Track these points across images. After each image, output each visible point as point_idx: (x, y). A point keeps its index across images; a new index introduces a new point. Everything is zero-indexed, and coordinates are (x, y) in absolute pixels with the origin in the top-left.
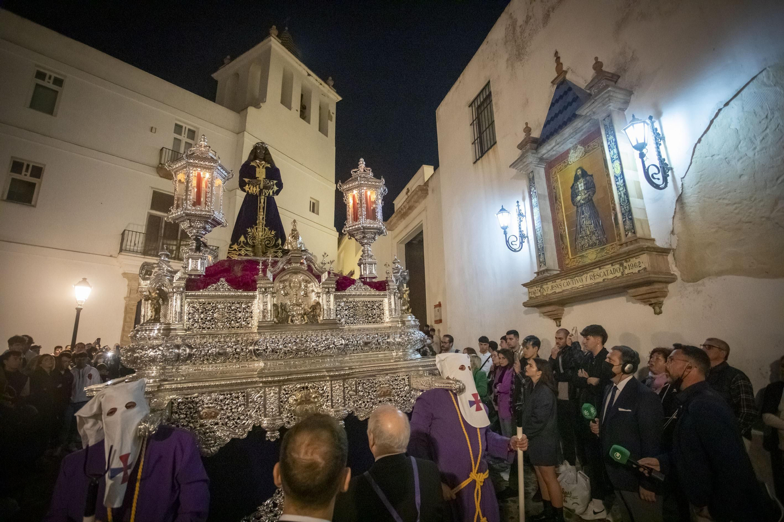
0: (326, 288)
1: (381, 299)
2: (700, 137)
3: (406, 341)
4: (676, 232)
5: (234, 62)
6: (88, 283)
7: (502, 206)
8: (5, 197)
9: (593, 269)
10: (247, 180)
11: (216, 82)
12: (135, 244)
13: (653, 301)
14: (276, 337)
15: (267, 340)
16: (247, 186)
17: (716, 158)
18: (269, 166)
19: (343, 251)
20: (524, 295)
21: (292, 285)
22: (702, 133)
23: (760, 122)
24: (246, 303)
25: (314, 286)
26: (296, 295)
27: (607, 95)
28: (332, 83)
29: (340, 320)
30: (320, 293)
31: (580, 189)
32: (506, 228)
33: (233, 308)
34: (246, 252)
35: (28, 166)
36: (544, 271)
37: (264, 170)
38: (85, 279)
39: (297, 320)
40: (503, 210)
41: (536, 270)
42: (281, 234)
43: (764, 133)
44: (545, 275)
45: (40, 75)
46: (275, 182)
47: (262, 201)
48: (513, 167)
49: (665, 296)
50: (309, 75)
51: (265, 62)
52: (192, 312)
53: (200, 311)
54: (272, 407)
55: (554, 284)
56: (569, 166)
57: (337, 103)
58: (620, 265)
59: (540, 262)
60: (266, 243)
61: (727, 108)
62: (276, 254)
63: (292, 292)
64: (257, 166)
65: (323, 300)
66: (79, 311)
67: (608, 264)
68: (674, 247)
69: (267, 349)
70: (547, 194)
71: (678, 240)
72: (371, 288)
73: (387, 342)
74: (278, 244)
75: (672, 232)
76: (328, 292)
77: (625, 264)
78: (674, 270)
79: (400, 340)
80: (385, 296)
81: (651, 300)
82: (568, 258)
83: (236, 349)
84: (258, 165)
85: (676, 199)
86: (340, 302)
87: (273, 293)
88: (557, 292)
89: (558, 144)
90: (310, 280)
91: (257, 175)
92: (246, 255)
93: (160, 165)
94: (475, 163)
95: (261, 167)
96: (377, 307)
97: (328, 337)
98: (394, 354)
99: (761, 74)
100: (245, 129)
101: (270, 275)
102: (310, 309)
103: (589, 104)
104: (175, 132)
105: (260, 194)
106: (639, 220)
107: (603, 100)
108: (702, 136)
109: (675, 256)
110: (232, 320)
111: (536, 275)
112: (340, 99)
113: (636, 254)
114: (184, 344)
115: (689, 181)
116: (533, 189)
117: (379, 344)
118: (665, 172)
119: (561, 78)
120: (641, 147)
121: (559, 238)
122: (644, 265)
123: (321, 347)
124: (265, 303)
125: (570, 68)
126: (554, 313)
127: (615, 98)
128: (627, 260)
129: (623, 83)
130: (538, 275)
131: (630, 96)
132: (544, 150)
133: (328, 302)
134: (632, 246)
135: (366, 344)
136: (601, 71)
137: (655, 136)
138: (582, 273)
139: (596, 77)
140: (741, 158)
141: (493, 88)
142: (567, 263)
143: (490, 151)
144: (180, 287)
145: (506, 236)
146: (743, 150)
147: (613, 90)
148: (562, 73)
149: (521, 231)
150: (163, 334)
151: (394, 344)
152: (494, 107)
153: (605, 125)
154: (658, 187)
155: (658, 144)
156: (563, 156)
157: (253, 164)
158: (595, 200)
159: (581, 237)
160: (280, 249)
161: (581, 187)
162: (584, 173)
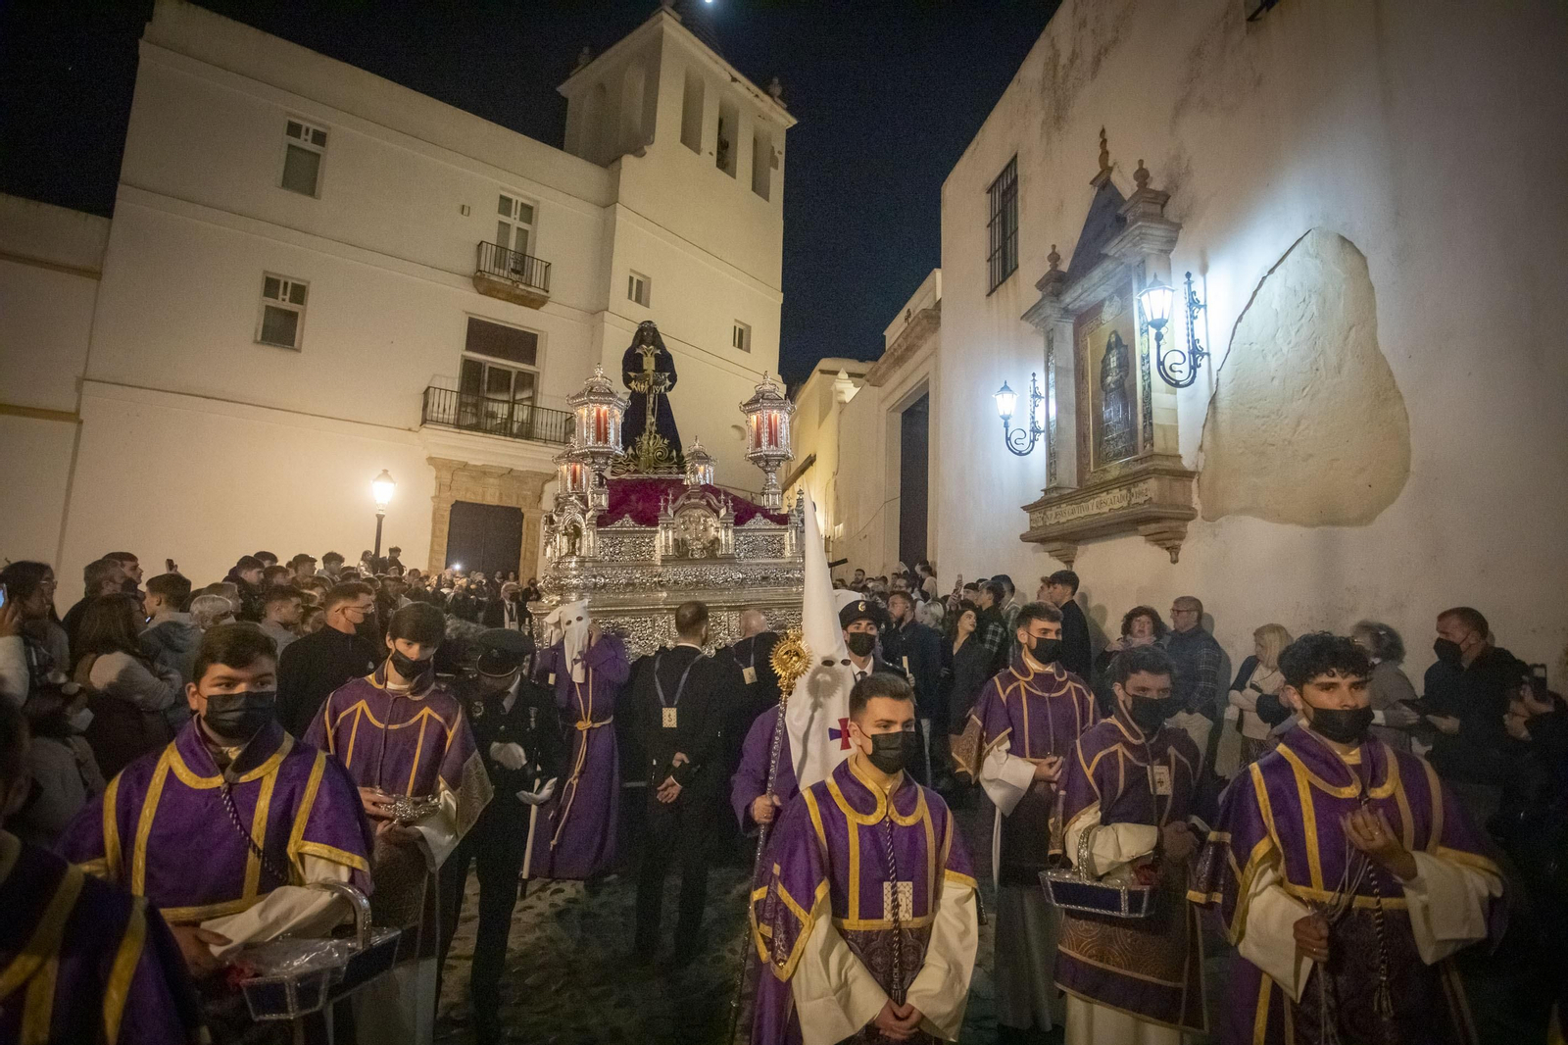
0: (725, 523)
1: (782, 533)
2: (1240, 313)
4: (1204, 447)
5: (596, 62)
6: (390, 477)
7: (1006, 382)
8: (259, 338)
10: (632, 374)
11: (566, 100)
12: (444, 410)
13: (1169, 544)
14: (677, 570)
16: (633, 383)
17: (1254, 347)
18: (658, 352)
19: (798, 418)
20: (1023, 523)
21: (693, 519)
22: (1243, 309)
23: (1298, 306)
24: (649, 538)
25: (712, 521)
26: (696, 529)
27: (1137, 232)
28: (777, 90)
29: (738, 555)
30: (718, 528)
31: (1112, 366)
32: (1009, 418)
33: (637, 542)
34: (636, 468)
35: (286, 284)
36: (1056, 488)
37: (653, 359)
38: (385, 471)
39: (696, 554)
40: (1006, 388)
41: (1044, 487)
42: (675, 443)
43: (1300, 323)
44: (1052, 494)
45: (294, 129)
46: (667, 374)
47: (652, 400)
48: (1027, 320)
49: (1182, 538)
50: (734, 80)
51: (651, 60)
52: (602, 546)
53: (609, 545)
55: (1059, 510)
56: (1102, 327)
57: (789, 132)
58: (1128, 491)
59: (1051, 475)
60: (658, 455)
61: (1271, 276)
62: (670, 470)
63: (692, 527)
64: (644, 354)
65: (722, 535)
66: (380, 518)
67: (1116, 488)
68: (1200, 469)
69: (670, 580)
70: (1072, 366)
71: (1205, 460)
72: (773, 521)
73: (786, 577)
74: (673, 456)
75: (1201, 448)
76: (727, 527)
77: (1133, 490)
78: (1196, 503)
80: (786, 530)
81: (1165, 542)
82: (1089, 470)
83: (642, 580)
84: (645, 352)
85: (1209, 400)
86: (739, 535)
87: (674, 528)
88: (1061, 521)
89: (1086, 291)
90: (708, 515)
91: (645, 367)
92: (636, 472)
93: (479, 274)
94: (989, 295)
95: (649, 355)
96: (779, 541)
97: (726, 571)
98: (794, 590)
99: (1306, 236)
100: (618, 198)
101: (670, 512)
102: (709, 543)
103: (1116, 241)
104: (500, 211)
105: (649, 393)
106: (1162, 427)
107: (1133, 239)
108: (1243, 313)
109: (1200, 481)
110: (638, 553)
111: (1043, 494)
112: (794, 122)
113: (1142, 478)
114: (599, 574)
115: (1225, 377)
116: (1051, 358)
117: (778, 579)
118: (1195, 360)
119: (1104, 177)
120: (1158, 324)
121: (1082, 437)
122: (1150, 494)
123: (720, 580)
124: (667, 538)
125: (1115, 164)
126: (1063, 552)
127: (1152, 235)
128: (1135, 484)
129: (1171, 211)
130: (1046, 494)
131: (1177, 231)
132: (1068, 298)
133: (727, 536)
134: (1145, 465)
135: (764, 578)
136: (1146, 184)
137: (1191, 304)
138: (1088, 498)
139: (1134, 195)
140: (1276, 354)
141: (1022, 170)
142: (1087, 477)
143: (1010, 280)
144: (593, 524)
145: (1007, 430)
146: (1280, 341)
147: (1148, 224)
148: (1106, 169)
149: (1034, 423)
150: (580, 566)
151: (792, 580)
152: (1019, 204)
153: (1139, 276)
154: (1177, 384)
155: (1193, 317)
156: (1097, 309)
157: (638, 351)
158: (1126, 385)
159: (1107, 440)
160: (675, 463)
161: (1113, 362)
162: (1119, 339)
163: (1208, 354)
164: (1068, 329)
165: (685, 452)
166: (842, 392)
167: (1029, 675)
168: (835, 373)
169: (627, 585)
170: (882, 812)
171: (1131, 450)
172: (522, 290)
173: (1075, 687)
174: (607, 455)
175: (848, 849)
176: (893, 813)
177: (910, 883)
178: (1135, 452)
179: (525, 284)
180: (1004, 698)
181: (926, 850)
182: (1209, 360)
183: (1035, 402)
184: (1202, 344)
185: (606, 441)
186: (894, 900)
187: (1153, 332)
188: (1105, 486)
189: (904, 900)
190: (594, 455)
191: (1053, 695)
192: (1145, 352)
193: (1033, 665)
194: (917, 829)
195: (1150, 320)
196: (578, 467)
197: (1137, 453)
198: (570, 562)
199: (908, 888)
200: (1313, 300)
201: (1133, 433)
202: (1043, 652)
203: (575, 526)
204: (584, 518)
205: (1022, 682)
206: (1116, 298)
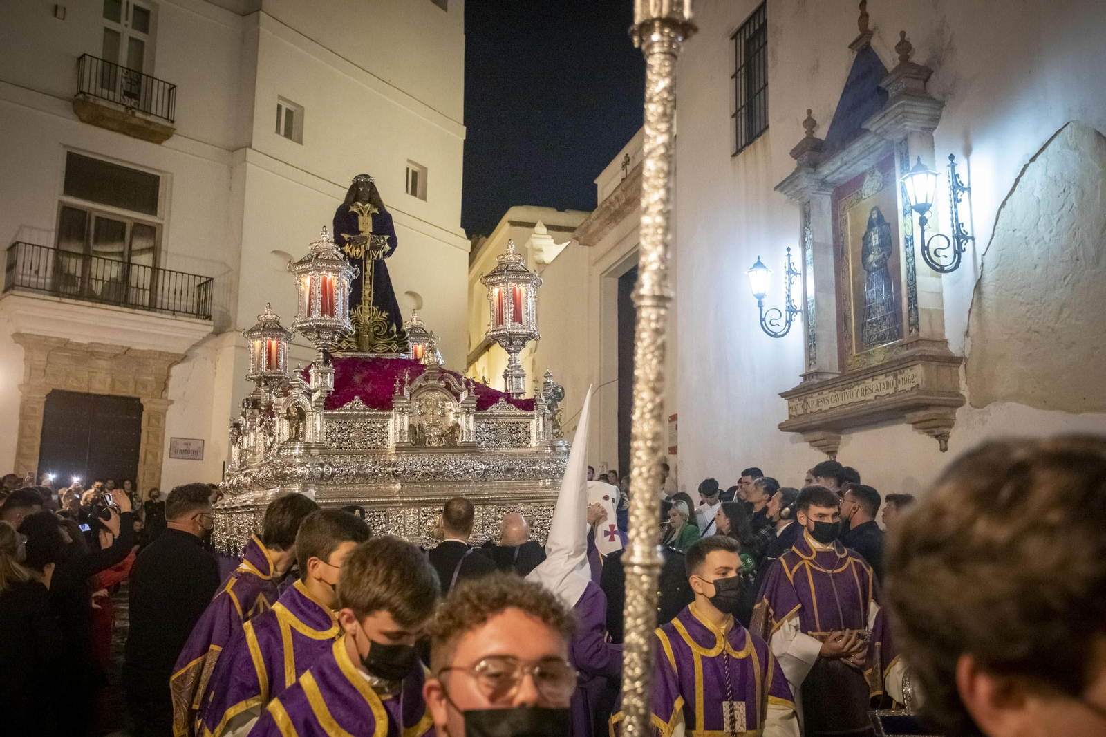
0: (465, 408)
1: (528, 420)
2: (1003, 199)
3: (553, 469)
4: (972, 332)
7: (759, 258)
9: (866, 379)
10: (346, 236)
13: (937, 432)
14: (413, 459)
15: (406, 462)
16: (347, 246)
17: (1018, 234)
18: (376, 211)
20: (782, 411)
21: (428, 403)
22: (1007, 195)
23: (1059, 196)
24: (382, 423)
25: (452, 406)
26: (433, 414)
27: (899, 110)
29: (480, 444)
30: (458, 413)
31: (874, 244)
32: (763, 297)
33: (368, 428)
34: (349, 345)
36: (816, 373)
37: (370, 219)
39: (434, 442)
40: (759, 264)
41: (803, 372)
42: (395, 317)
43: (1060, 213)
44: (813, 380)
46: (387, 237)
47: (369, 267)
48: (781, 191)
49: (951, 426)
52: (329, 431)
53: (337, 430)
54: (411, 527)
55: (821, 397)
56: (863, 202)
58: (894, 377)
59: (810, 359)
60: (375, 330)
61: (1032, 164)
62: (390, 347)
63: (429, 412)
64: (359, 213)
65: (462, 421)
67: (882, 374)
68: (967, 355)
69: (405, 470)
70: (831, 242)
71: (971, 346)
72: (517, 407)
73: (533, 469)
74: (392, 331)
75: (967, 333)
76: (468, 412)
77: (899, 377)
78: (964, 390)
79: (547, 468)
80: (532, 416)
81: (933, 429)
82: (851, 354)
83: (374, 470)
84: (360, 211)
85: (974, 285)
86: (480, 423)
87: (410, 413)
88: (824, 409)
89: (846, 164)
90: (447, 398)
91: (361, 228)
92: (349, 349)
93: (81, 96)
94: (734, 155)
95: (366, 214)
96: (523, 429)
97: (467, 461)
98: (541, 484)
99: (1066, 127)
100: (261, 6)
101: (406, 394)
102: (449, 430)
103: (878, 118)
104: (106, 15)
105: (365, 258)
106: (929, 312)
107: (896, 117)
108: (1007, 199)
109: (967, 368)
110: (368, 440)
111: (801, 379)
113: (909, 364)
114: (326, 463)
115: (990, 261)
116: (808, 233)
117: (523, 471)
118: (960, 244)
119: (863, 42)
120: (922, 209)
121: (842, 319)
122: (917, 381)
123: (460, 471)
124: (402, 423)
125: (875, 28)
126: (825, 442)
127: (914, 113)
128: (901, 370)
129: (934, 88)
130: (805, 379)
131: (940, 109)
132: (826, 170)
133: (468, 422)
134: (910, 351)
135: (509, 470)
136: (908, 57)
137: (954, 187)
138: (853, 384)
139: (897, 69)
140: (1038, 241)
141: (771, 17)
142: (850, 361)
143: (759, 141)
144: (320, 406)
145: (761, 310)
146: (1042, 229)
147: (910, 102)
148: (866, 34)
149: (789, 301)
150: (305, 453)
151: (540, 472)
152: (769, 58)
153: (902, 153)
154: (942, 270)
155: (957, 201)
156: (856, 183)
157: (353, 209)
158: (889, 265)
159: (869, 323)
160: (395, 339)
161: (875, 240)
162: (880, 218)
163: (973, 238)
164: (826, 201)
165: (406, 326)
166: (540, 250)
167: (812, 554)
168: (532, 225)
169: (358, 475)
170: (720, 648)
171: (896, 333)
172: (140, 119)
173: (855, 562)
174: (334, 330)
175: (694, 673)
176: (728, 648)
177: (744, 703)
178: (900, 335)
179: (144, 112)
180: (790, 577)
181: (754, 678)
182: (974, 244)
183: (790, 279)
184: (967, 228)
185: (332, 314)
186: (732, 717)
187: (917, 216)
188: (872, 373)
189: (739, 716)
190: (320, 329)
191: (836, 571)
192: (909, 233)
193: (815, 545)
194: (746, 662)
195: (913, 204)
196: (274, 343)
197: (902, 337)
198: (292, 449)
199: (742, 707)
200: (1073, 192)
201: (897, 317)
202: (822, 532)
203: (298, 408)
204: (310, 400)
205: (807, 561)
206: (877, 173)
